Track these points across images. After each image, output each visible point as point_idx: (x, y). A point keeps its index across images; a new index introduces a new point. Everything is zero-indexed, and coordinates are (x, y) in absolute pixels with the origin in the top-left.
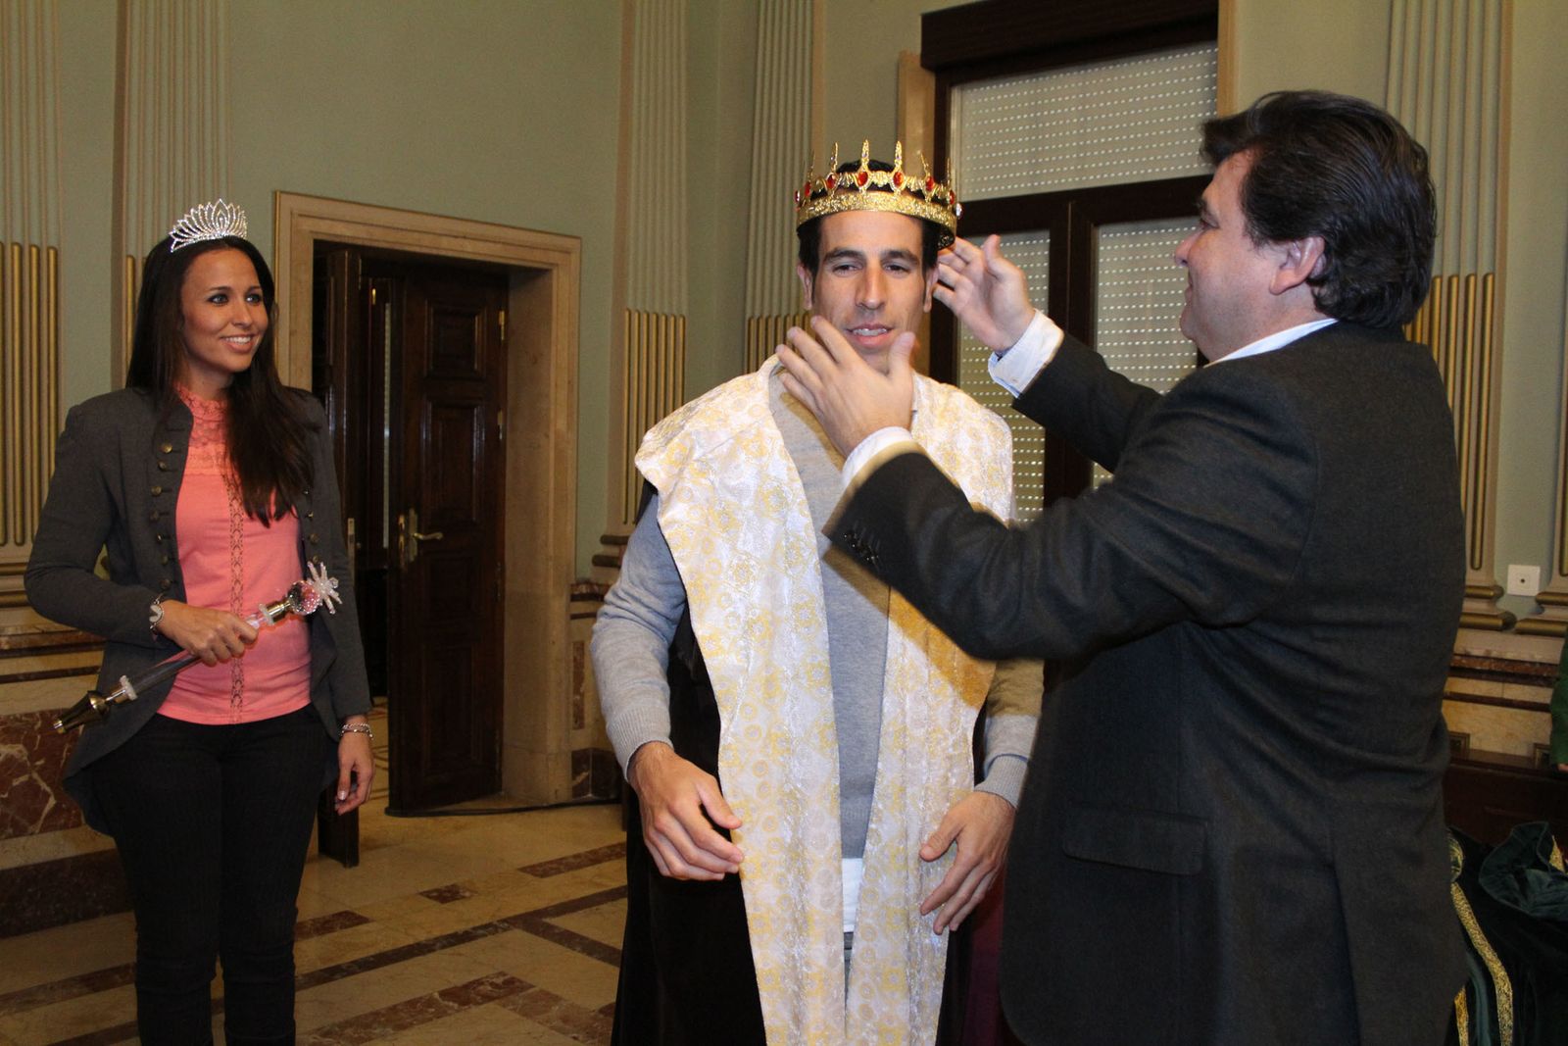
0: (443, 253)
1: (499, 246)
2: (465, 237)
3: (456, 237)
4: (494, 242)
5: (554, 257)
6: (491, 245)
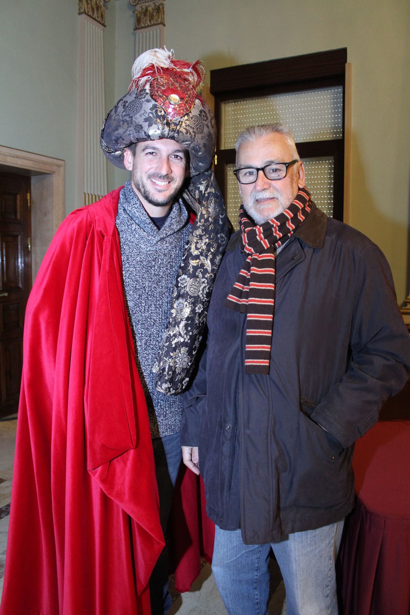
0: (8, 164)
1: (32, 162)
2: (17, 157)
3: (13, 157)
4: (30, 160)
5: (55, 168)
6: (29, 161)
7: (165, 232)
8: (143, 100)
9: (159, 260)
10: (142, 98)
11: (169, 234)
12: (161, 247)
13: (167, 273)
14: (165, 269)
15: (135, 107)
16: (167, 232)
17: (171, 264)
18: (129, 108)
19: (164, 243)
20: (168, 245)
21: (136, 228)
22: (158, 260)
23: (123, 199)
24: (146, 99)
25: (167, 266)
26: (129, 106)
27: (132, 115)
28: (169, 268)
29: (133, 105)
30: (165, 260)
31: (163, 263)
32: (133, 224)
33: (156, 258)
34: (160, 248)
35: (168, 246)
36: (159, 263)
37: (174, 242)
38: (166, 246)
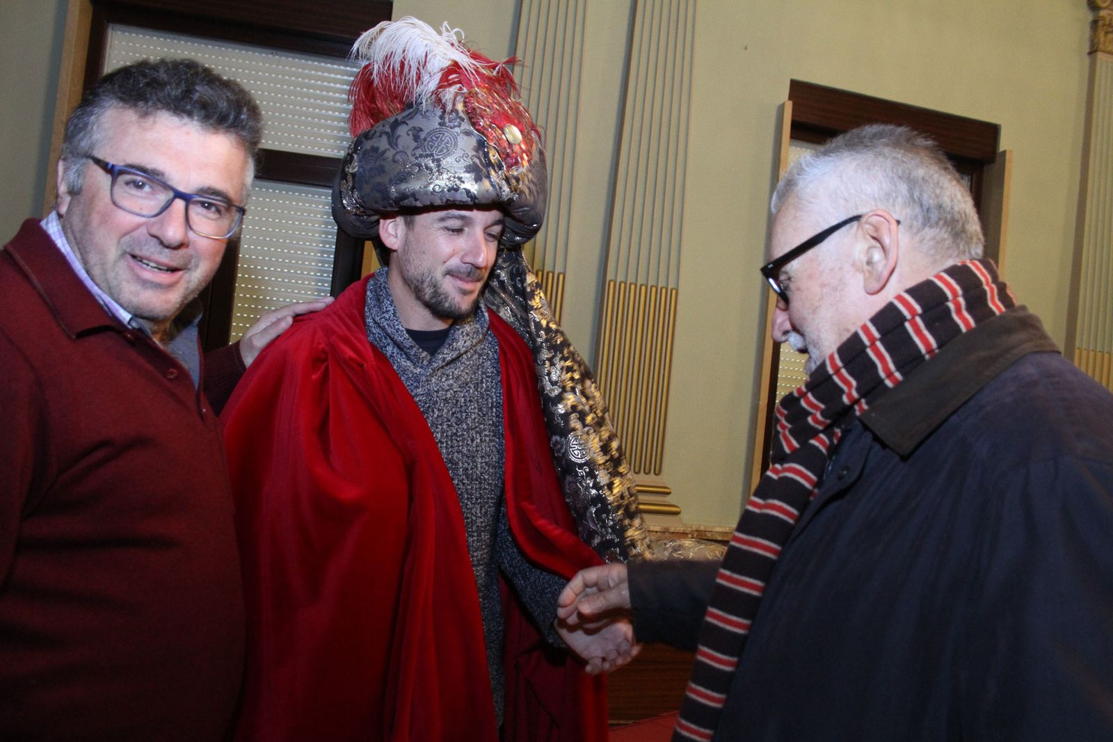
7: (441, 357)
8: (457, 130)
9: (435, 410)
10: (455, 126)
11: (449, 359)
12: (438, 387)
13: (450, 433)
14: (445, 427)
15: (443, 143)
16: (445, 356)
17: (457, 417)
18: (431, 143)
19: (444, 380)
20: (451, 382)
21: (393, 353)
22: (433, 411)
23: (371, 299)
24: (462, 128)
25: (449, 421)
26: (428, 139)
27: (438, 157)
28: (454, 424)
29: (437, 138)
30: (445, 411)
31: (442, 415)
32: (388, 344)
33: (429, 407)
34: (436, 389)
35: (452, 385)
36: (435, 416)
37: (463, 374)
38: (448, 385)
